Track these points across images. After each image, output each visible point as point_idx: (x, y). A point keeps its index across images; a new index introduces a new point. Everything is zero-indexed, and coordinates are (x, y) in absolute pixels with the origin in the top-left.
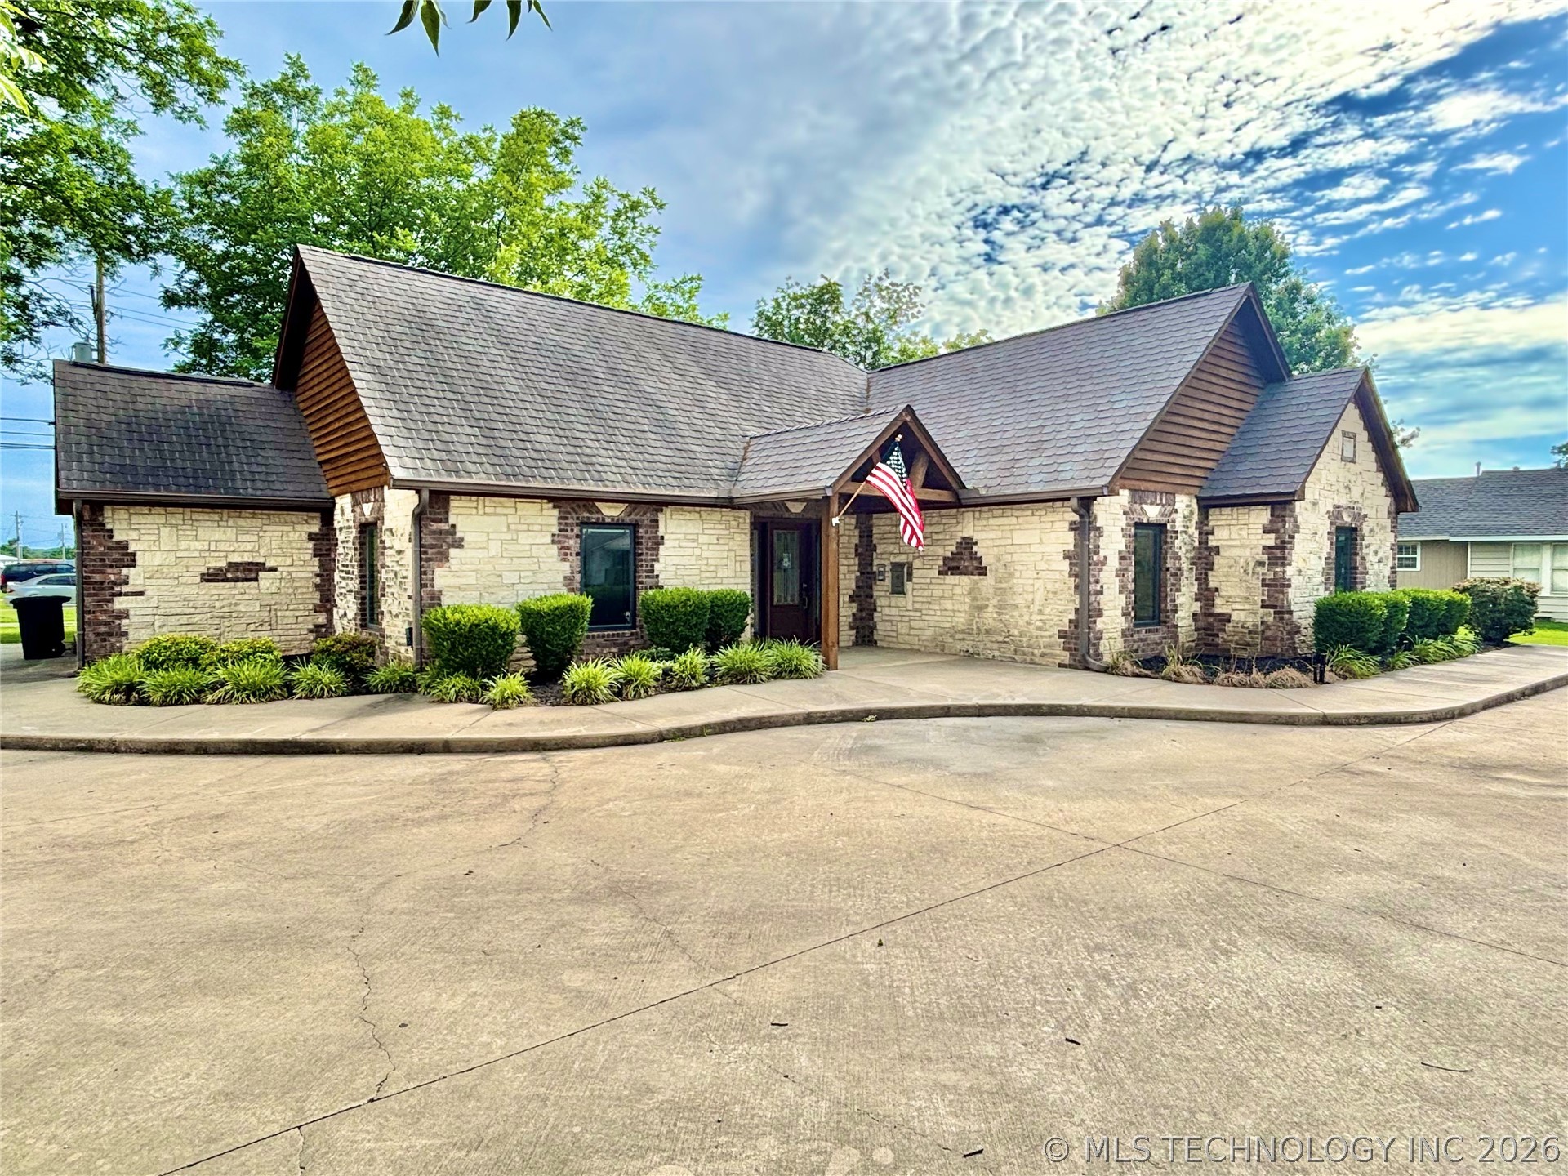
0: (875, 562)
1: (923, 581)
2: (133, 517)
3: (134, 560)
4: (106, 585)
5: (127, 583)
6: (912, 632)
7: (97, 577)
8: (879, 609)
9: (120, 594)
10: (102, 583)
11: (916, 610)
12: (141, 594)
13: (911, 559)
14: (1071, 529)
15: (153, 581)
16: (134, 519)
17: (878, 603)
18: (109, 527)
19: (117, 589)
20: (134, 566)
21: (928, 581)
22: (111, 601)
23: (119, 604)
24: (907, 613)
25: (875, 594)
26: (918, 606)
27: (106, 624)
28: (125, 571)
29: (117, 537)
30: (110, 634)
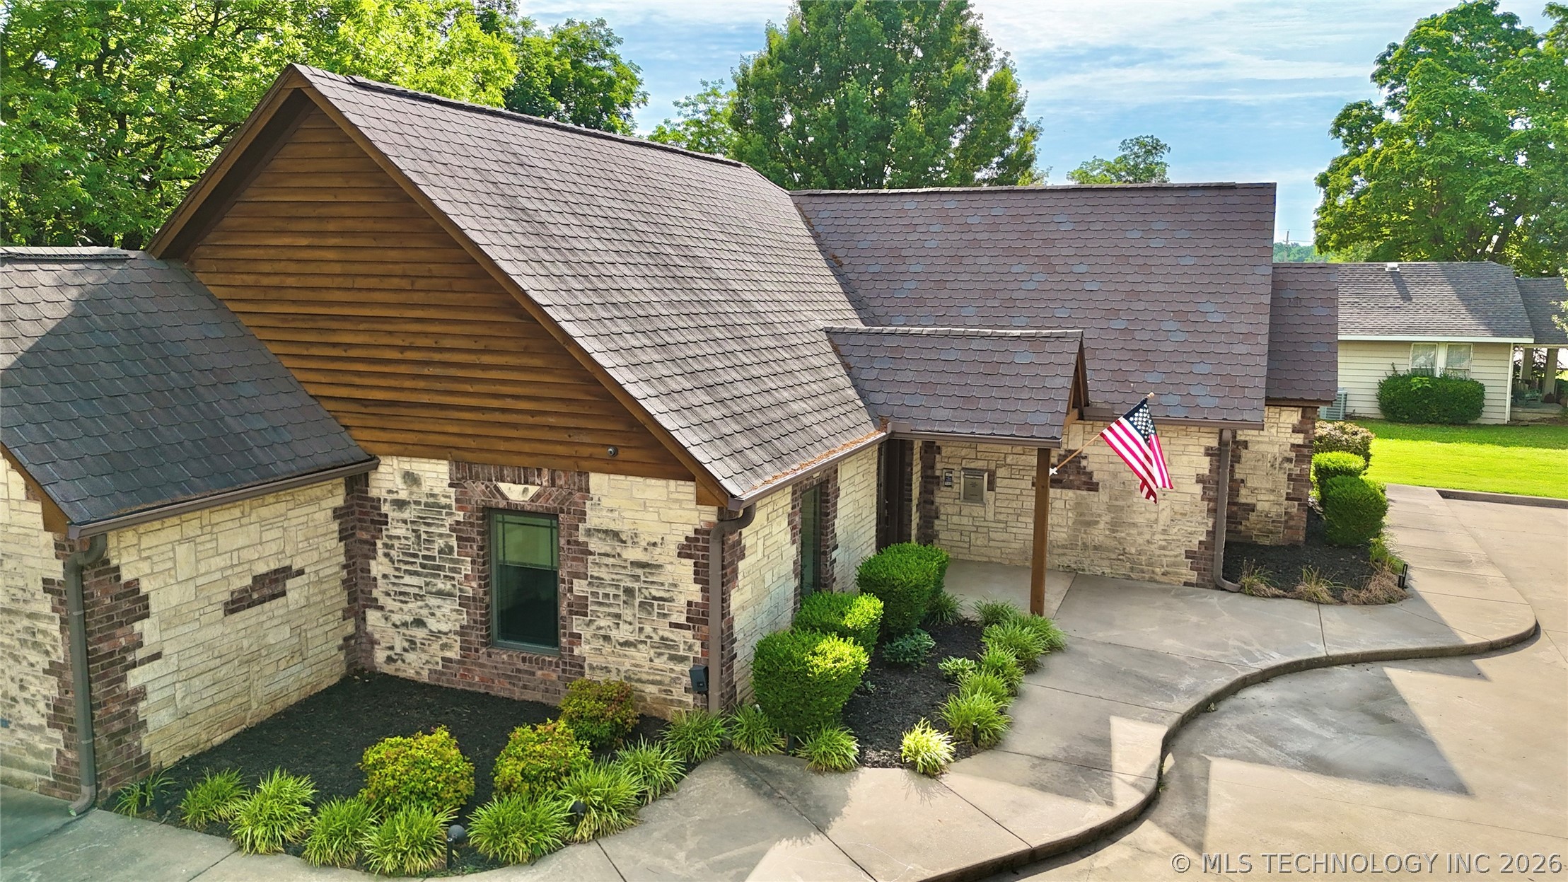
0: (939, 466)
1: (1010, 491)
2: (144, 538)
3: (147, 607)
4: (117, 656)
5: (140, 645)
6: (992, 544)
7: (105, 647)
8: (943, 517)
9: (134, 665)
10: (112, 654)
11: (999, 522)
12: (157, 656)
13: (992, 466)
14: (1207, 454)
15: (171, 633)
16: (146, 542)
17: (942, 510)
18: (114, 562)
19: (130, 658)
20: (147, 616)
21: (1018, 492)
22: (123, 679)
23: (135, 679)
24: (986, 524)
25: (937, 500)
26: (1001, 517)
27: (121, 715)
28: (137, 626)
29: (126, 576)
30: (125, 731)
